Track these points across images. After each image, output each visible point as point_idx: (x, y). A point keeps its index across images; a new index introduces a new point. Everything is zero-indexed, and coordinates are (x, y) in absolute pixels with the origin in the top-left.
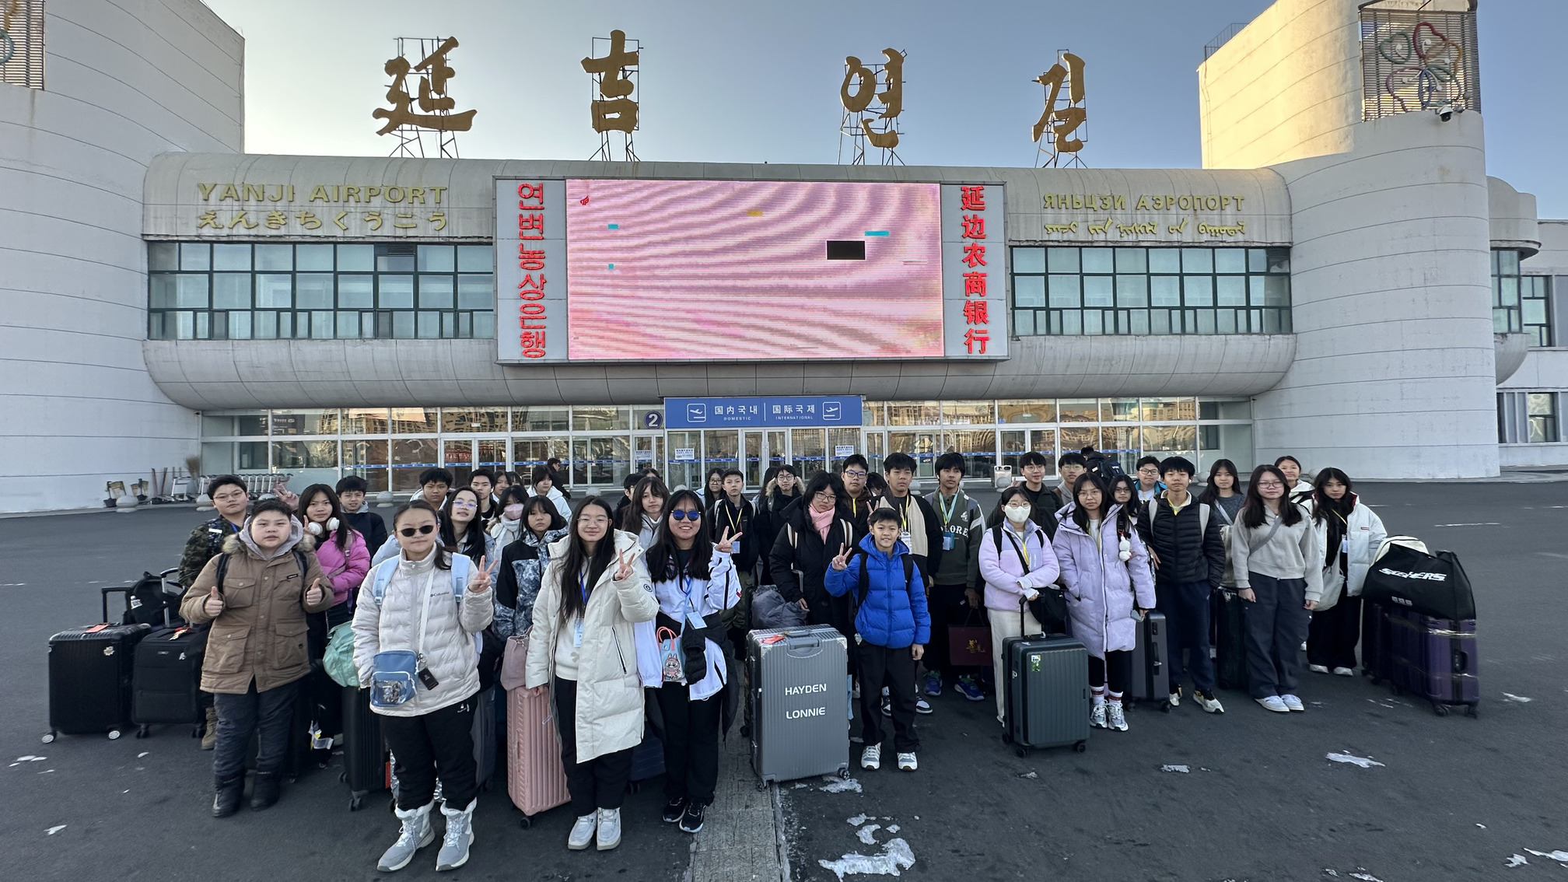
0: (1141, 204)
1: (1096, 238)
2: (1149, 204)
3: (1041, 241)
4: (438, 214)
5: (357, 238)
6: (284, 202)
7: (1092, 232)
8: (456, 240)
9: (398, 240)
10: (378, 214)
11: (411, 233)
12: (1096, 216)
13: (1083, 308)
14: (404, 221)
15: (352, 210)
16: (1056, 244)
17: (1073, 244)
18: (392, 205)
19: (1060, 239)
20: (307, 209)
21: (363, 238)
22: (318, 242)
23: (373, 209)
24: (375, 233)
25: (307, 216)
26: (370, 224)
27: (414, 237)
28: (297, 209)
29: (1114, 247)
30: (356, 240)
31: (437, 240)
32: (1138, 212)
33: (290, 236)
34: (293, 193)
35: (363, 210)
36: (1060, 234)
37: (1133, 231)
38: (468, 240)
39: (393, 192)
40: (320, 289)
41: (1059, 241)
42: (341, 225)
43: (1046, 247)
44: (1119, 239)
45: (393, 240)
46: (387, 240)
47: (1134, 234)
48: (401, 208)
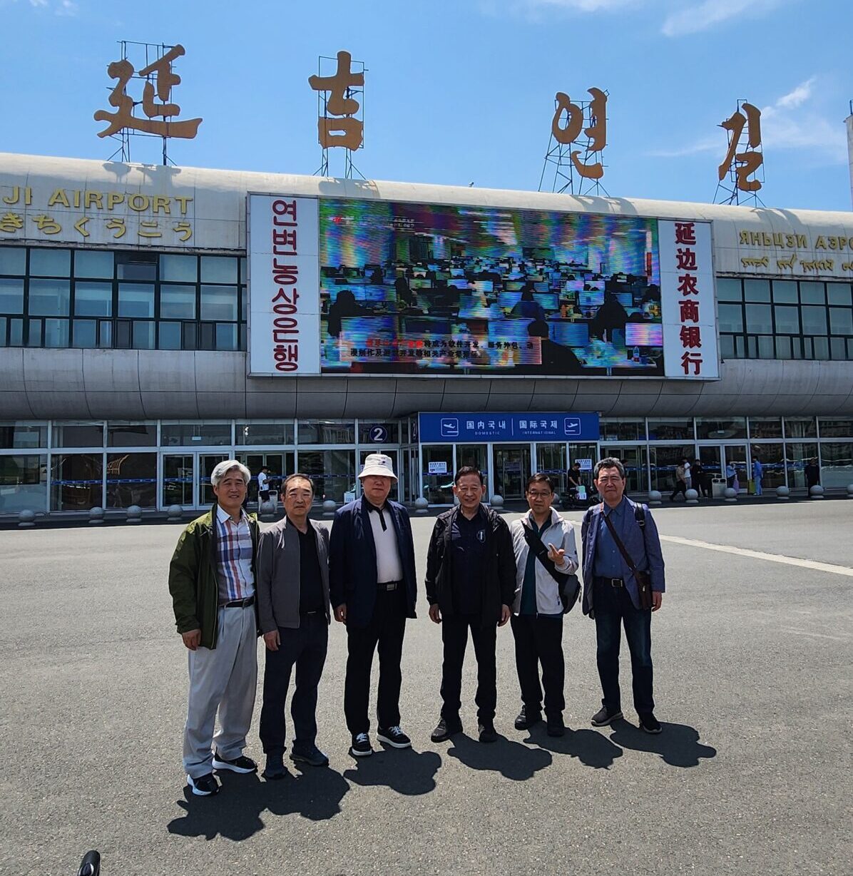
0: (819, 243)
1: (784, 272)
2: (827, 243)
3: (739, 273)
4: (183, 225)
5: (98, 245)
6: (21, 205)
7: (781, 266)
8: (202, 251)
9: (141, 249)
10: (121, 222)
11: (155, 242)
12: (783, 252)
13: (775, 335)
14: (149, 230)
15: (94, 216)
16: (752, 276)
17: (766, 277)
18: (137, 213)
19: (754, 271)
20: (45, 213)
21: (105, 245)
22: (56, 247)
23: (117, 217)
24: (118, 241)
25: (46, 220)
26: (114, 232)
27: (158, 246)
28: (35, 213)
29: (798, 281)
30: (97, 247)
31: (181, 250)
32: (818, 250)
33: (26, 240)
34: (31, 197)
35: (105, 217)
36: (755, 267)
37: (814, 267)
38: (214, 252)
39: (137, 201)
40: (56, 295)
41: (753, 274)
42: (82, 231)
43: (743, 279)
44: (803, 274)
45: (137, 249)
46: (130, 248)
47: (815, 269)
48: (146, 217)
